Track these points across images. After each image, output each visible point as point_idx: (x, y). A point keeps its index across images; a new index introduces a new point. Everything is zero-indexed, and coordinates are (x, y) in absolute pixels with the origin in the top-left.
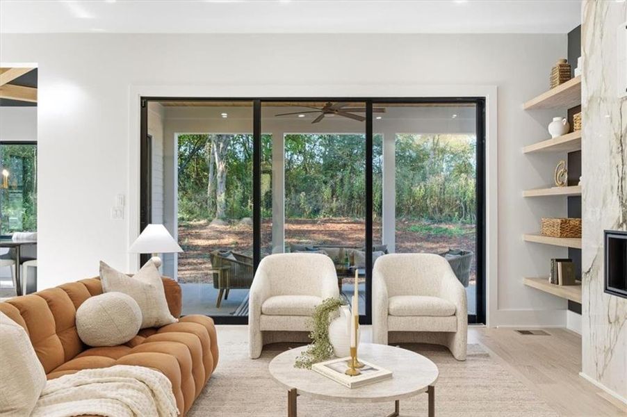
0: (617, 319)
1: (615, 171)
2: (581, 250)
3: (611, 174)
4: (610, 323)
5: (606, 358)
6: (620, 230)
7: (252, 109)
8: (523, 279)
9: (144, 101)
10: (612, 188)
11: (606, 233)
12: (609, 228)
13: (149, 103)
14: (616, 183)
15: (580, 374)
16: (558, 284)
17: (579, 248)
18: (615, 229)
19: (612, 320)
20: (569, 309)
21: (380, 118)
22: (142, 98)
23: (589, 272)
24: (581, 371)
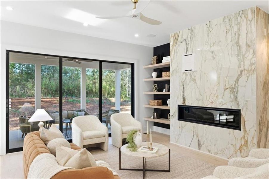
0: (182, 127)
1: (181, 90)
2: (170, 110)
3: (180, 91)
4: (180, 128)
5: (178, 137)
6: (183, 105)
7: (59, 60)
8: (144, 118)
9: (8, 52)
10: (180, 94)
11: (178, 105)
12: (179, 104)
13: (10, 53)
14: (182, 93)
15: (170, 142)
16: (155, 119)
17: (169, 109)
18: (181, 104)
19: (180, 127)
20: (154, 125)
21: (77, 61)
22: (7, 51)
23: (173, 115)
24: (170, 141)
